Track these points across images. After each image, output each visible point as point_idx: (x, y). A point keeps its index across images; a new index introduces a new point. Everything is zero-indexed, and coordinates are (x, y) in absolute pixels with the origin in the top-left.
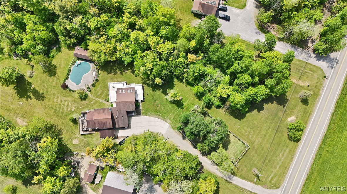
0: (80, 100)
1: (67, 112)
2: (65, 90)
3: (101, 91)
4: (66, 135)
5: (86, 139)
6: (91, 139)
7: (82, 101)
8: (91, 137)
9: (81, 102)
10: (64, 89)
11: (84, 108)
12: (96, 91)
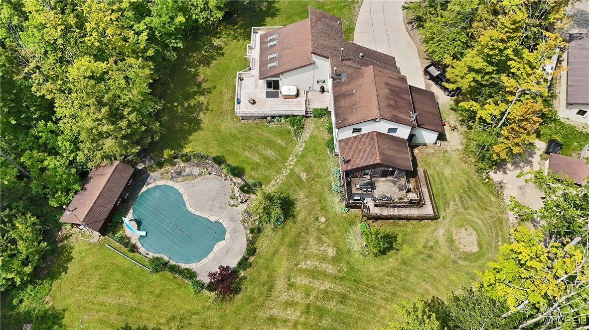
0: (290, 222)
1: (342, 279)
2: (243, 287)
3: (261, 147)
4: (446, 283)
5: (452, 203)
6: (448, 183)
7: (293, 216)
8: (441, 184)
9: (300, 218)
10: (237, 291)
11: (323, 209)
12: (262, 163)
